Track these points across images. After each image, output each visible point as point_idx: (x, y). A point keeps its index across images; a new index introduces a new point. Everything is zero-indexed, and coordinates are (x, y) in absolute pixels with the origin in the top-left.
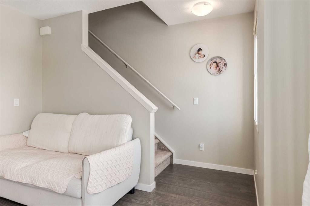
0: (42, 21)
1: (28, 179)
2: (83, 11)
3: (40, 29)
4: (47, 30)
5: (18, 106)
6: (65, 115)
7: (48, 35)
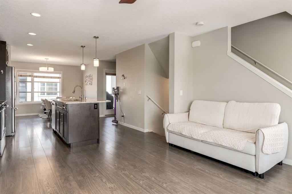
0: (193, 37)
1: (211, 139)
2: (228, 26)
3: (192, 42)
4: (198, 43)
5: (182, 95)
6: (217, 103)
7: (198, 47)
